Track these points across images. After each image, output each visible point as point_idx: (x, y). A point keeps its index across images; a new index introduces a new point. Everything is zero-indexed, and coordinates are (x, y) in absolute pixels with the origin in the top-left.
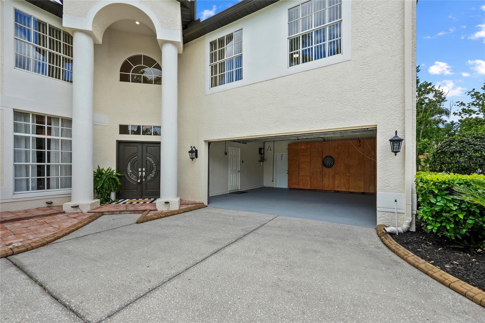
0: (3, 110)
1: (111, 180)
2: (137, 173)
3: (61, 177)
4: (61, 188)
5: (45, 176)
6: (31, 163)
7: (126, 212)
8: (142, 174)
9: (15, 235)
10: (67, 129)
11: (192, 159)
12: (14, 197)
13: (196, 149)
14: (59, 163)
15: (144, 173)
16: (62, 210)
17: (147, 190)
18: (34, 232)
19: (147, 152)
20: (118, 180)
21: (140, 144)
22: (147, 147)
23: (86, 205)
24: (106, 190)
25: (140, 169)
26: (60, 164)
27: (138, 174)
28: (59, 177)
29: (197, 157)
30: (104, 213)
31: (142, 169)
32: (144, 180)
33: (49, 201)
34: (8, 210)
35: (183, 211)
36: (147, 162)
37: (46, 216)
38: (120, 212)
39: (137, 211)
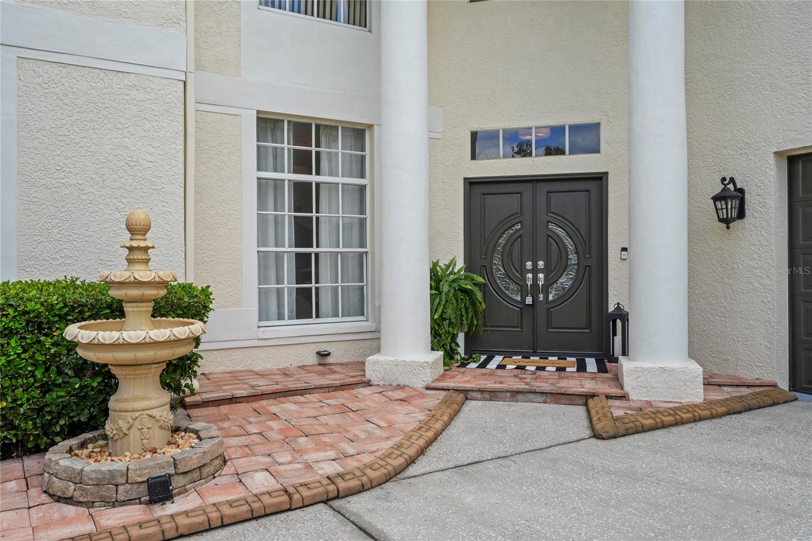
0: (240, 115)
1: (461, 296)
2: (519, 276)
3: (342, 286)
4: (343, 316)
5: (311, 283)
6: (287, 249)
7: (530, 396)
8: (535, 279)
9: (307, 436)
10: (351, 155)
11: (727, 221)
12: (262, 333)
13: (739, 186)
14: (338, 247)
15: (541, 276)
16: (364, 375)
17: (550, 330)
18: (342, 434)
19: (549, 211)
20: (479, 295)
21: (530, 185)
22: (548, 192)
23: (421, 365)
24: (451, 324)
25: (529, 264)
26: (341, 249)
27: (524, 279)
28: (338, 287)
29: (741, 214)
30: (470, 393)
31: (535, 265)
32: (541, 296)
33: (322, 348)
34: (250, 368)
35: (724, 409)
36: (548, 242)
37: (333, 389)
38: (515, 394)
39: (564, 397)
